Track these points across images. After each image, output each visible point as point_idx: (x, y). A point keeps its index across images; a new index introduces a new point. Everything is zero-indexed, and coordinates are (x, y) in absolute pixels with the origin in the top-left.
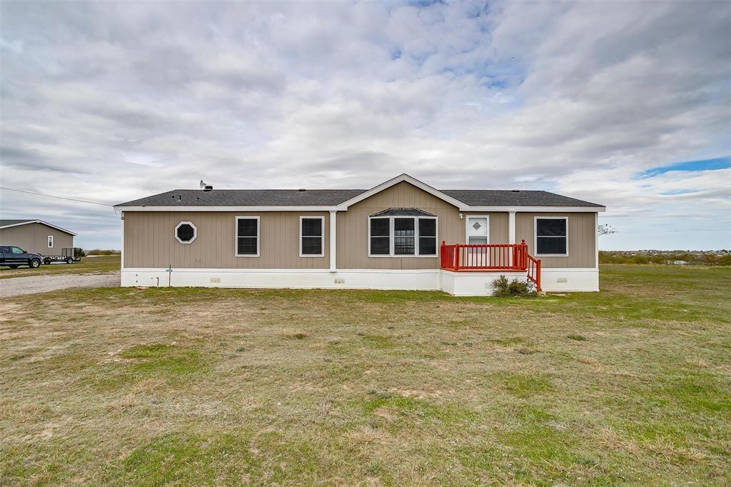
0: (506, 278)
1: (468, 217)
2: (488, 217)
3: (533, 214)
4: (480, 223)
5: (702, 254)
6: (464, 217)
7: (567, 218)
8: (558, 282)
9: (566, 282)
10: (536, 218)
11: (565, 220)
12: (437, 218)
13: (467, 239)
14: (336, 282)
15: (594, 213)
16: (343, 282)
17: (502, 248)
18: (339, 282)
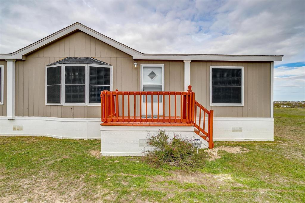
0: (166, 134)
1: (142, 66)
2: (162, 66)
3: (208, 63)
4: (155, 71)
5: (295, 103)
6: (139, 66)
7: (242, 68)
8: (233, 131)
9: (241, 131)
10: (211, 68)
11: (240, 70)
12: (111, 67)
13: (142, 87)
14: (14, 129)
15: (270, 62)
16: (22, 129)
17: (173, 97)
18: (18, 129)
